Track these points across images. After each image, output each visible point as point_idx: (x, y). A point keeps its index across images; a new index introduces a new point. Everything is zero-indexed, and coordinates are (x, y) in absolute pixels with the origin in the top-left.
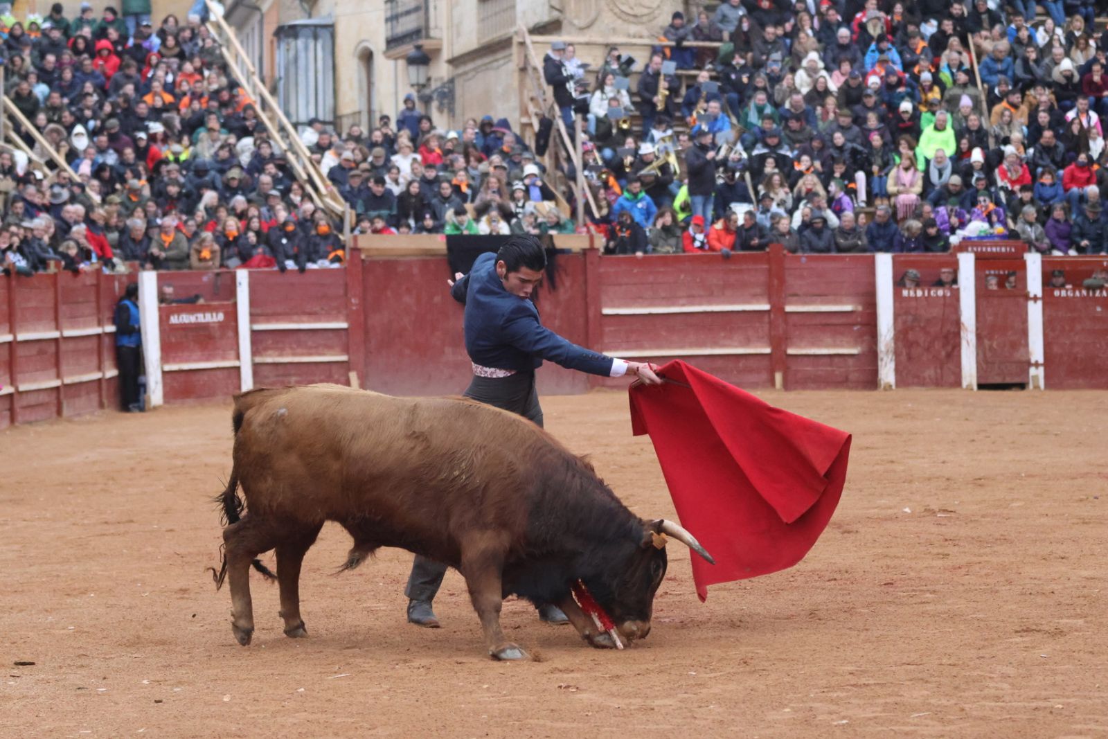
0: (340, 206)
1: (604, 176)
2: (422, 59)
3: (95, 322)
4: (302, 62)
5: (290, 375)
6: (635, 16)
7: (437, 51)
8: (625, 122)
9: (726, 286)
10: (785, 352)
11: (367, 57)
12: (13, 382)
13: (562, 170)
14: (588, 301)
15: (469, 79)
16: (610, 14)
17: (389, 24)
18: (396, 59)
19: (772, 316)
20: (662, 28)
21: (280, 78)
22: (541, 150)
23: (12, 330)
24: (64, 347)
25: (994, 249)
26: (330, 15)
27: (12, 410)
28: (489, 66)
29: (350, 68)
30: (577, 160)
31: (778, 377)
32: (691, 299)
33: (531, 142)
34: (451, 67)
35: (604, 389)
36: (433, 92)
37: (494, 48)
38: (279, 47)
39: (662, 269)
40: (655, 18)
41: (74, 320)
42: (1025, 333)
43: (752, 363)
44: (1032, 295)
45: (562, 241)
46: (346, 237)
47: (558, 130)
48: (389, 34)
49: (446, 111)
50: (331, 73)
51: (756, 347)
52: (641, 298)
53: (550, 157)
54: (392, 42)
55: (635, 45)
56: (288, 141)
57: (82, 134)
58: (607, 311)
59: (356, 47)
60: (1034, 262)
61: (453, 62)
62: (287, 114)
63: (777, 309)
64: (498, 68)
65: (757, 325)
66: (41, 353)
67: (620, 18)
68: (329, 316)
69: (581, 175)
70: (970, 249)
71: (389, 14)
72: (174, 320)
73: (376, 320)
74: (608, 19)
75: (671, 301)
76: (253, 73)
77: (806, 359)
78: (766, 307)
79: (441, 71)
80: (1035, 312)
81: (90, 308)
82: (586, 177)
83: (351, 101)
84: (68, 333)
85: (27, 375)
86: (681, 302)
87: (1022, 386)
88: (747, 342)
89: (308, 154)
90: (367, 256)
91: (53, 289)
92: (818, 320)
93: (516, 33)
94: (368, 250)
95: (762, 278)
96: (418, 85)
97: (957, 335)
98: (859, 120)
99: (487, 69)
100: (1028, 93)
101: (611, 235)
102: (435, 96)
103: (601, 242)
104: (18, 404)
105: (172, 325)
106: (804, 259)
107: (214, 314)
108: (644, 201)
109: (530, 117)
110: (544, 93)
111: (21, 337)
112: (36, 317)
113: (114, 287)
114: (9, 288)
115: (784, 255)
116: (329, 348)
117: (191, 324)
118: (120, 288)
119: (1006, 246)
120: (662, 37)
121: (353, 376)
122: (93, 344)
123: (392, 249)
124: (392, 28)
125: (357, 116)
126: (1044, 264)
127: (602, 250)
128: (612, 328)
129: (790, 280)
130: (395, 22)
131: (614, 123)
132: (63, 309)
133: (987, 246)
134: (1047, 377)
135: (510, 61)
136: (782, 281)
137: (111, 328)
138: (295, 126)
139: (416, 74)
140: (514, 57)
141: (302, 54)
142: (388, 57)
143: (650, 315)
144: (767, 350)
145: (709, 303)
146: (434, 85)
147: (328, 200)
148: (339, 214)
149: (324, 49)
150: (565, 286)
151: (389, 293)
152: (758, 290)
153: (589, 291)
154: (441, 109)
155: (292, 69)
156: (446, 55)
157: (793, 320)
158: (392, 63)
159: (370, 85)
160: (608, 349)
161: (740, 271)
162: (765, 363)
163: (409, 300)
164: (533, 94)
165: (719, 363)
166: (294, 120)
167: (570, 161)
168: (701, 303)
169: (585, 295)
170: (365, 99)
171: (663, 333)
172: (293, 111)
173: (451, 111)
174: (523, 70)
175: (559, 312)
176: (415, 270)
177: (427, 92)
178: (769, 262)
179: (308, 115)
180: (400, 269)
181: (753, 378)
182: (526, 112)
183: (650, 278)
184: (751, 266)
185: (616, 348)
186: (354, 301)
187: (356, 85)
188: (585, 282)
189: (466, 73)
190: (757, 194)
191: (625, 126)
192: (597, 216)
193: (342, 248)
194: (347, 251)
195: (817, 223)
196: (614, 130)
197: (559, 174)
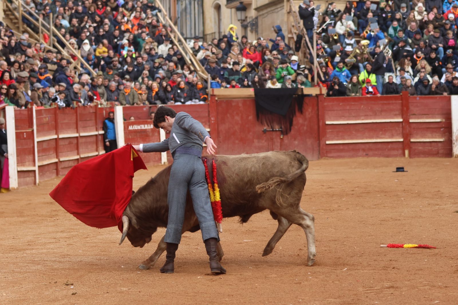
0: (207, 76)
1: (327, 60)
2: (243, 8)
3: (95, 129)
4: (188, 10)
7: (250, 5)
8: (336, 35)
9: (382, 111)
10: (410, 140)
11: (218, 8)
12: (57, 157)
13: (307, 58)
14: (319, 118)
15: (265, 17)
18: (231, 8)
19: (404, 124)
21: (179, 18)
22: (297, 49)
23: (57, 133)
24: (80, 140)
27: (57, 169)
28: (274, 11)
29: (210, 13)
30: (314, 55)
31: (407, 152)
32: (367, 117)
33: (292, 45)
34: (256, 12)
35: (327, 158)
36: (248, 23)
37: (276, 3)
38: (178, 3)
39: (353, 103)
41: (85, 129)
43: (395, 146)
45: (308, 91)
46: (209, 90)
47: (306, 40)
49: (254, 32)
50: (201, 15)
51: (396, 138)
52: (343, 116)
53: (302, 53)
54: (229, 0)
55: (340, 1)
56: (182, 46)
57: (87, 44)
58: (328, 122)
59: (213, 3)
61: (257, 9)
62: (182, 34)
63: (406, 120)
64: (278, 12)
65: (397, 128)
66: (70, 143)
69: (316, 60)
72: (131, 128)
73: (223, 128)
75: (357, 117)
76: (166, 15)
77: (419, 144)
78: (401, 120)
79: (252, 13)
81: (92, 123)
82: (318, 61)
83: (211, 27)
84: (82, 134)
85: (64, 154)
86: (363, 118)
88: (392, 136)
89: (191, 52)
90: (218, 98)
91: (75, 114)
92: (424, 126)
94: (218, 96)
95: (399, 107)
96: (241, 20)
98: (444, 35)
99: (273, 13)
101: (330, 88)
102: (249, 25)
103: (324, 91)
104: (60, 166)
105: (130, 130)
106: (418, 98)
107: (149, 125)
108: (345, 71)
109: (292, 34)
110: (299, 23)
111: (61, 136)
112: (68, 127)
113: (103, 113)
114: (55, 114)
115: (409, 96)
117: (138, 130)
118: (106, 114)
122: (94, 139)
123: (229, 95)
125: (213, 35)
127: (326, 95)
128: (330, 130)
129: (411, 108)
131: (331, 37)
132: (80, 123)
135: (283, 9)
136: (408, 109)
137: (102, 132)
138: (185, 39)
139: (240, 15)
140: (285, 7)
141: (188, 6)
142: (228, 8)
143: (348, 124)
144: (402, 140)
145: (375, 119)
146: (249, 20)
147: (200, 73)
148: (206, 79)
149: (198, 4)
150: (309, 111)
151: (228, 115)
152: (397, 113)
153: (320, 114)
154: (252, 31)
155: (184, 14)
156: (254, 6)
157: (413, 126)
158: (229, 10)
159: (219, 20)
160: (329, 140)
161: (389, 104)
162: (401, 145)
163: (237, 118)
164: (293, 24)
165: (379, 146)
166: (185, 36)
167: (310, 54)
168: (371, 119)
169: (318, 115)
170: (217, 27)
171: (354, 132)
172: (184, 32)
173: (257, 32)
174: (289, 13)
175: (306, 123)
176: (240, 105)
177: (245, 23)
178: (402, 100)
179: (191, 34)
180: (234, 104)
181: (395, 152)
182: (290, 32)
183: (348, 108)
184: (394, 102)
185: (332, 140)
186: (212, 119)
187: (213, 20)
188: (318, 110)
189: (263, 14)
190: (396, 69)
191: (335, 38)
192: (323, 79)
193: (207, 94)
194: (209, 96)
195: (425, 82)
196: (331, 39)
197: (306, 60)
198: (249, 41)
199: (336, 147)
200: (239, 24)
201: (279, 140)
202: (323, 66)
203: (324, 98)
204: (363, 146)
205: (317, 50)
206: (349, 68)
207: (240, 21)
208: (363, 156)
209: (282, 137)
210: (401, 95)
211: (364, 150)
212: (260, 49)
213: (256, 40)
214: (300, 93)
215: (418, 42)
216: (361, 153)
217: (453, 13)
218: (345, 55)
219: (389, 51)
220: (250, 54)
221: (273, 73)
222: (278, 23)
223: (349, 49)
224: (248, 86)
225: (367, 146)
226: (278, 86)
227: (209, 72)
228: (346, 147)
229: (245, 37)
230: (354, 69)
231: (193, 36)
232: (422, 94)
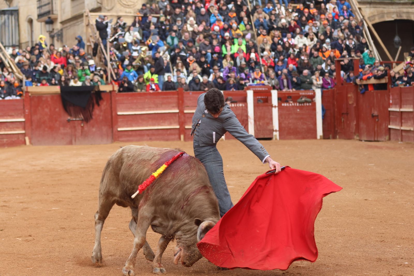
0: (22, 77)
1: (118, 63)
2: (51, 22)
4: (7, 24)
5: (3, 138)
6: (128, 5)
7: (56, 19)
8: (125, 44)
9: (163, 104)
10: (185, 127)
11: (31, 22)
13: (102, 61)
14: (112, 110)
15: (68, 29)
16: (119, 5)
17: (39, 9)
18: (41, 22)
19: (180, 114)
20: (138, 10)
25: (260, 89)
26: (17, 6)
28: (75, 24)
29: (24, 26)
30: (108, 59)
31: (182, 137)
32: (150, 108)
33: (91, 52)
34: (61, 25)
35: (118, 142)
36: (55, 34)
37: (77, 17)
39: (139, 98)
40: (135, 6)
42: (271, 119)
43: (172, 132)
44: (274, 105)
45: (103, 88)
46: (24, 88)
47: (101, 48)
48: (39, 13)
49: (60, 41)
50: (17, 28)
51: (174, 126)
52: (132, 108)
53: (98, 57)
54: (40, 16)
55: (128, 16)
56: (2, 53)
58: (119, 113)
59: (27, 18)
60: (275, 94)
61: (62, 23)
62: (2, 43)
63: (181, 112)
64: (79, 25)
65: (174, 118)
67: (122, 6)
68: (18, 116)
70: (251, 89)
71: (38, 6)
73: (35, 118)
74: (118, 6)
75: (142, 109)
78: (177, 111)
79: (58, 26)
80: (275, 112)
83: (25, 37)
86: (147, 109)
87: (270, 139)
88: (170, 124)
89: (9, 57)
90: (32, 94)
93: (85, 12)
94: (31, 92)
95: (176, 100)
96: (49, 31)
97: (247, 120)
98: (211, 43)
100: (271, 32)
101: (121, 86)
102: (56, 35)
103: (116, 88)
106: (191, 94)
108: (133, 72)
110: (95, 34)
115: (184, 92)
116: (18, 128)
119: (264, 88)
120: (138, 13)
121: (27, 139)
123: (40, 92)
124: (40, 11)
125: (27, 43)
126: (278, 94)
127: (117, 91)
128: (121, 120)
129: (186, 101)
130: (40, 9)
131: (121, 45)
133: (257, 88)
134: (280, 135)
135: (83, 22)
136: (183, 102)
138: (5, 47)
139: (49, 27)
140: (84, 21)
141: (7, 21)
142: (39, 21)
143: (135, 115)
144: (178, 127)
145: (157, 110)
146: (55, 31)
147: (17, 74)
148: (21, 79)
149: (15, 19)
150: (104, 105)
151: (39, 108)
152: (174, 105)
153: (113, 106)
154: (58, 40)
155: (3, 26)
156: (59, 20)
157: (187, 116)
158: (39, 24)
159: (32, 31)
160: (120, 127)
161: (168, 98)
162: (177, 131)
163: (47, 110)
164: (91, 34)
165: (161, 132)
166: (4, 45)
167: (105, 58)
168: (153, 110)
169: (111, 108)
170: (30, 37)
171: (140, 121)
172: (4, 41)
173: (62, 41)
174: (88, 25)
175: (102, 114)
176: (49, 99)
177: (53, 34)
178: (178, 94)
179: (9, 43)
180: (44, 99)
181: (173, 137)
182: (89, 41)
183: (135, 101)
184: (172, 96)
185: (123, 127)
186: (27, 111)
187: (27, 32)
188: (111, 103)
189: (67, 27)
190: (173, 70)
191: (125, 45)
192: (115, 78)
193: (22, 91)
194: (24, 92)
195: (197, 81)
196: (121, 47)
197: (101, 63)
198: (56, 48)
199: (126, 133)
200: (48, 34)
201: (80, 128)
202: (115, 68)
203: (117, 94)
204: (147, 132)
205: (111, 55)
206: (136, 69)
207: (49, 33)
208: (147, 140)
209: (82, 125)
210: (178, 91)
211: (148, 135)
212: (65, 54)
213: (61, 47)
214: (97, 90)
215: (190, 49)
216: (146, 137)
217: (218, 26)
218: (132, 59)
219: (167, 56)
220: (56, 59)
221: (74, 73)
222: (78, 34)
223: (135, 54)
224: (55, 84)
225: (151, 132)
226: (79, 84)
227: (24, 73)
228: (134, 133)
229: (52, 45)
230: (140, 70)
231: (11, 44)
232: (194, 90)
